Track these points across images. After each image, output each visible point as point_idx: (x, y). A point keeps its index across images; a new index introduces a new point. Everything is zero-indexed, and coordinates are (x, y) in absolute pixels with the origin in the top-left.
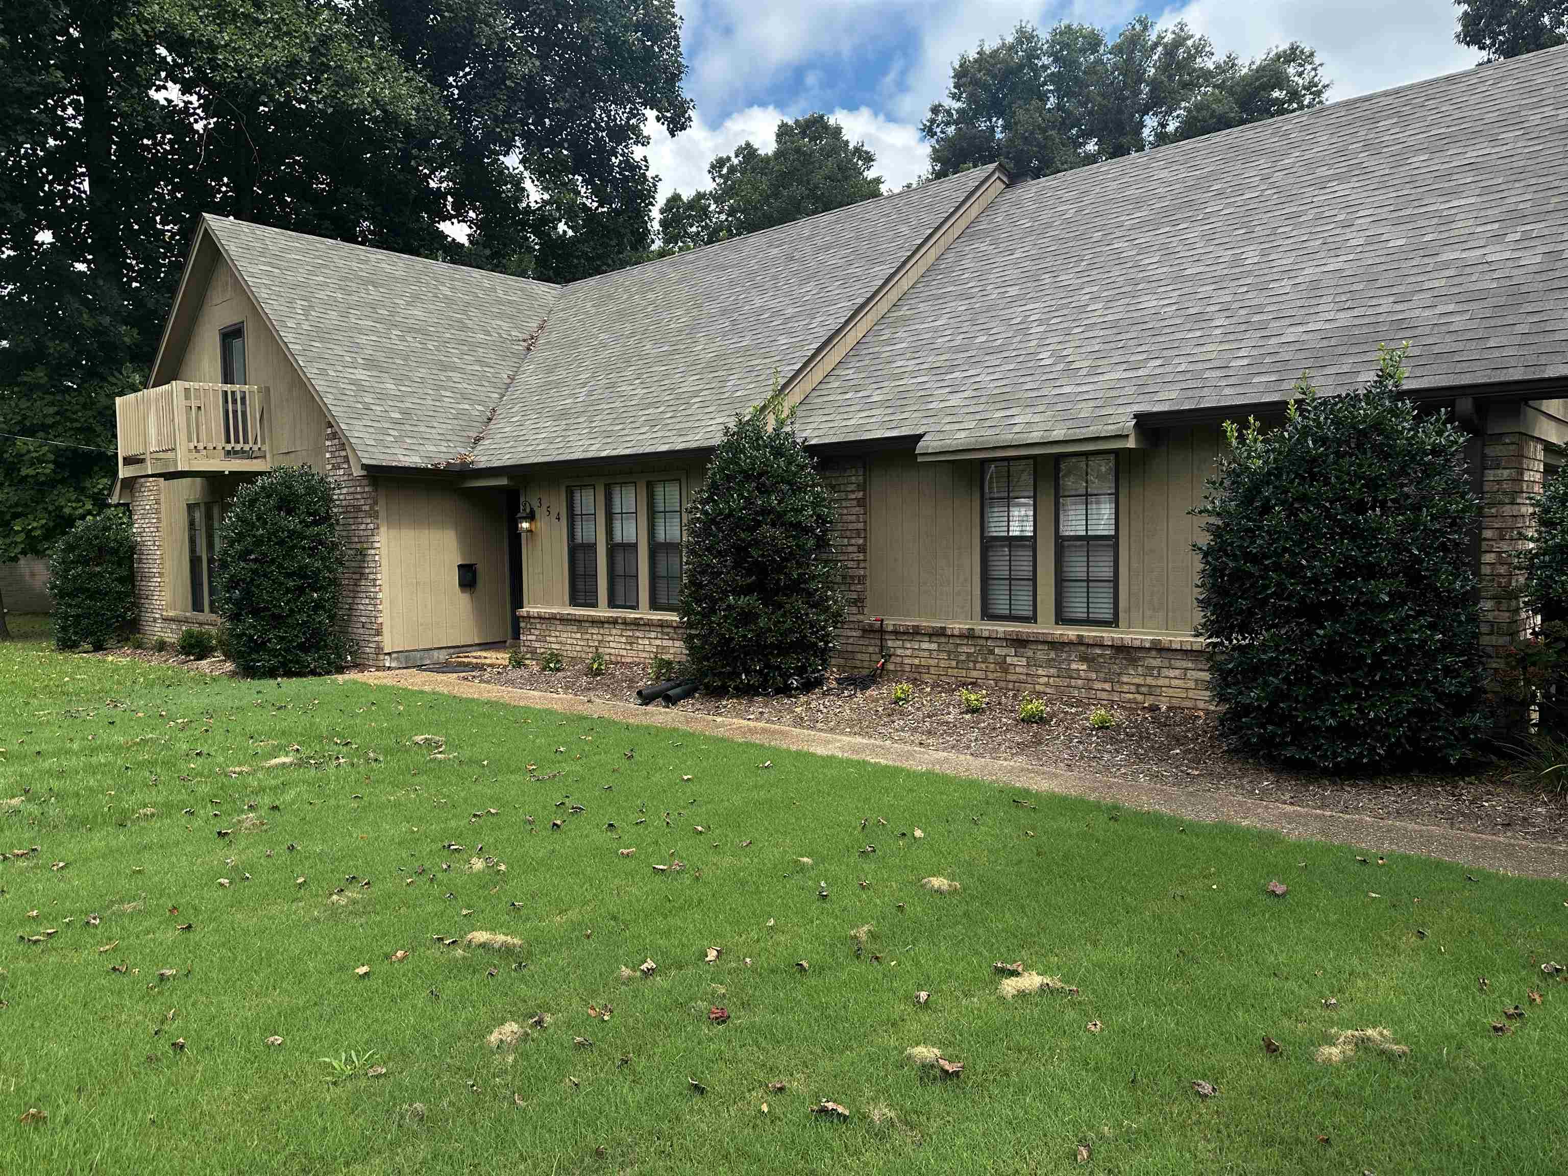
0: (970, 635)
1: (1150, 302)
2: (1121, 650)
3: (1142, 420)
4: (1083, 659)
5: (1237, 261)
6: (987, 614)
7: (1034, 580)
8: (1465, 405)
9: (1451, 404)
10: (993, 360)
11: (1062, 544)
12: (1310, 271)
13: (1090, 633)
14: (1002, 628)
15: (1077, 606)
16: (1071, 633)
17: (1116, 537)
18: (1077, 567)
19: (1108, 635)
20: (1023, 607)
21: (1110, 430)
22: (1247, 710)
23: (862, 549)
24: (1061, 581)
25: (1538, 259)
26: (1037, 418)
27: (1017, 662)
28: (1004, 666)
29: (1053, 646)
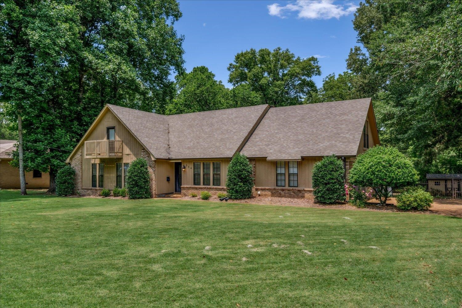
0: (275, 189)
1: (300, 137)
2: (299, 191)
3: (302, 157)
4: (293, 192)
5: (313, 132)
6: (277, 186)
7: (285, 180)
8: (343, 158)
9: (341, 158)
10: (276, 144)
11: (289, 175)
12: (323, 135)
13: (294, 188)
14: (280, 188)
15: (292, 184)
16: (291, 188)
17: (298, 174)
18: (292, 178)
19: (297, 188)
20: (283, 184)
21: (298, 158)
22: (318, 197)
23: (255, 175)
24: (289, 180)
25: (352, 137)
26: (286, 155)
27: (283, 193)
28: (280, 194)
29: (288, 190)
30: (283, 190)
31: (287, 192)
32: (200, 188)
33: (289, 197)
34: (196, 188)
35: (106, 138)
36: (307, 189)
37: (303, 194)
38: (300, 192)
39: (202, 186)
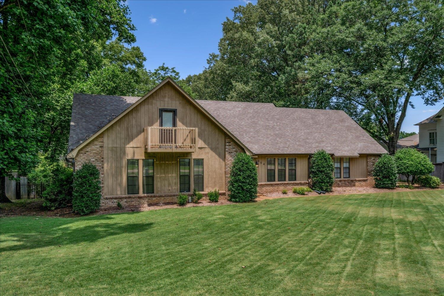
2: (351, 181)
3: (360, 154)
4: (347, 182)
15: (345, 176)
16: (346, 179)
19: (349, 179)
20: (339, 176)
27: (340, 184)
28: (338, 184)
29: (344, 181)
30: (340, 181)
31: (343, 182)
32: (276, 184)
33: (345, 186)
34: (272, 185)
35: (158, 123)
36: (357, 179)
37: (355, 183)
38: (353, 182)
39: (277, 182)
